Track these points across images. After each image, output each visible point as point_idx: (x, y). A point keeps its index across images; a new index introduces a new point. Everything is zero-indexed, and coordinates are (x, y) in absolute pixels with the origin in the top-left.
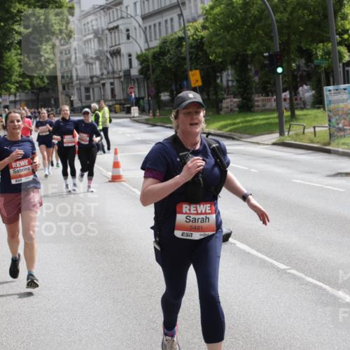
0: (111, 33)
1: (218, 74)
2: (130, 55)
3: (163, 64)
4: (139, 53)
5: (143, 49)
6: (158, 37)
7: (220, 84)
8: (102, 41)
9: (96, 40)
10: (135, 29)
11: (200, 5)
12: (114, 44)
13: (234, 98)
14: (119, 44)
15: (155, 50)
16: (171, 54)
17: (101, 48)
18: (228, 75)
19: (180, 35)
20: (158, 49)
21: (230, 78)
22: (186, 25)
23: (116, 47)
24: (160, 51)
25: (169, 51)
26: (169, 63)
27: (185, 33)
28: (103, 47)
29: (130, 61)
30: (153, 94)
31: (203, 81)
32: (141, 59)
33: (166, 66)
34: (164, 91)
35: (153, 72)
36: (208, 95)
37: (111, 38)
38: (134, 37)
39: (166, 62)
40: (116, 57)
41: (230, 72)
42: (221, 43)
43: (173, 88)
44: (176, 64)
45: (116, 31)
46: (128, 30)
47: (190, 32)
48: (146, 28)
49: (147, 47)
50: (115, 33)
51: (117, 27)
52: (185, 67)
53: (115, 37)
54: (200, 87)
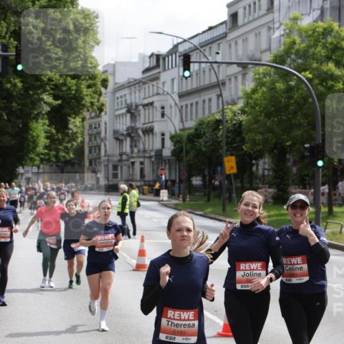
0: (145, 109)
1: (254, 162)
2: (163, 135)
3: (198, 148)
4: (173, 133)
5: (177, 129)
6: (194, 117)
7: (256, 173)
8: (135, 117)
9: (128, 115)
10: (171, 107)
11: (240, 87)
12: (147, 121)
13: (269, 188)
14: (153, 122)
15: (190, 131)
16: (207, 137)
17: (133, 125)
18: (265, 163)
19: (217, 118)
20: (192, 131)
21: (267, 167)
22: (225, 107)
23: (149, 125)
24: (195, 133)
25: (205, 133)
26: (204, 146)
27: (223, 115)
28: (135, 124)
29: (163, 140)
30: (184, 178)
31: (238, 168)
32: (175, 140)
33: (201, 149)
34: (196, 176)
35: (186, 155)
36: (242, 182)
37: (145, 115)
38: (169, 116)
39: (201, 145)
40: (149, 135)
41: (266, 160)
42: (261, 130)
43: (206, 173)
44: (211, 148)
45: (151, 108)
46: (163, 108)
47: (229, 115)
48: (182, 107)
49: (182, 127)
50: (149, 109)
51: (152, 104)
52: (220, 151)
53: (149, 113)
54: (234, 174)
